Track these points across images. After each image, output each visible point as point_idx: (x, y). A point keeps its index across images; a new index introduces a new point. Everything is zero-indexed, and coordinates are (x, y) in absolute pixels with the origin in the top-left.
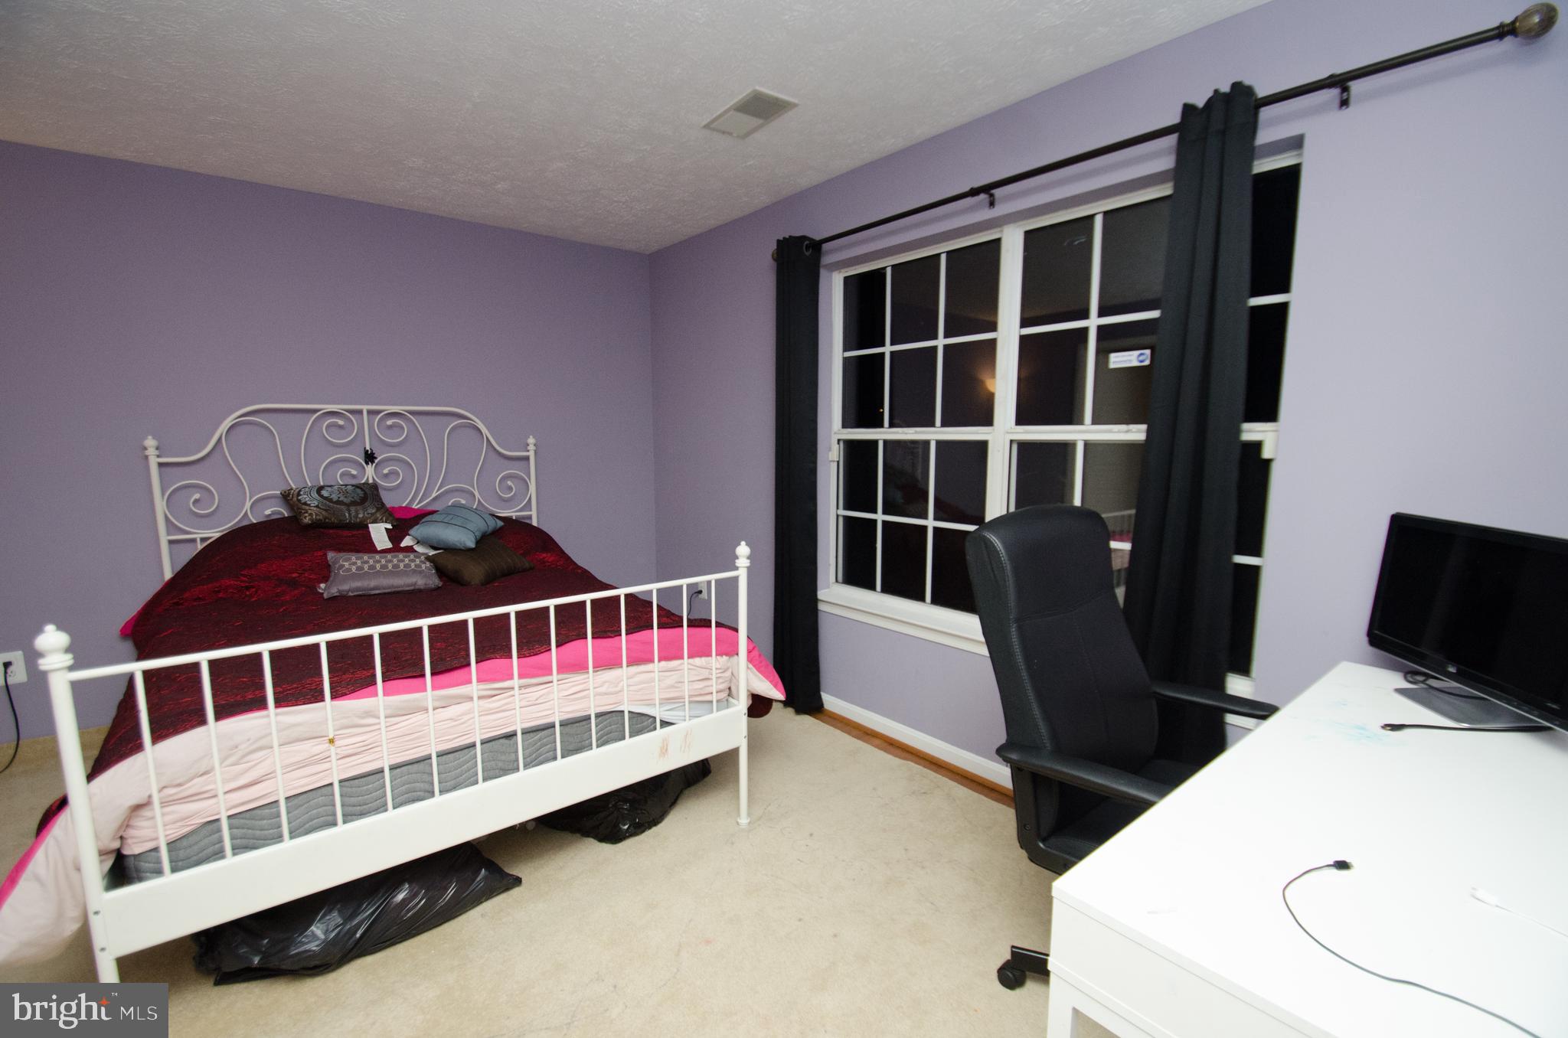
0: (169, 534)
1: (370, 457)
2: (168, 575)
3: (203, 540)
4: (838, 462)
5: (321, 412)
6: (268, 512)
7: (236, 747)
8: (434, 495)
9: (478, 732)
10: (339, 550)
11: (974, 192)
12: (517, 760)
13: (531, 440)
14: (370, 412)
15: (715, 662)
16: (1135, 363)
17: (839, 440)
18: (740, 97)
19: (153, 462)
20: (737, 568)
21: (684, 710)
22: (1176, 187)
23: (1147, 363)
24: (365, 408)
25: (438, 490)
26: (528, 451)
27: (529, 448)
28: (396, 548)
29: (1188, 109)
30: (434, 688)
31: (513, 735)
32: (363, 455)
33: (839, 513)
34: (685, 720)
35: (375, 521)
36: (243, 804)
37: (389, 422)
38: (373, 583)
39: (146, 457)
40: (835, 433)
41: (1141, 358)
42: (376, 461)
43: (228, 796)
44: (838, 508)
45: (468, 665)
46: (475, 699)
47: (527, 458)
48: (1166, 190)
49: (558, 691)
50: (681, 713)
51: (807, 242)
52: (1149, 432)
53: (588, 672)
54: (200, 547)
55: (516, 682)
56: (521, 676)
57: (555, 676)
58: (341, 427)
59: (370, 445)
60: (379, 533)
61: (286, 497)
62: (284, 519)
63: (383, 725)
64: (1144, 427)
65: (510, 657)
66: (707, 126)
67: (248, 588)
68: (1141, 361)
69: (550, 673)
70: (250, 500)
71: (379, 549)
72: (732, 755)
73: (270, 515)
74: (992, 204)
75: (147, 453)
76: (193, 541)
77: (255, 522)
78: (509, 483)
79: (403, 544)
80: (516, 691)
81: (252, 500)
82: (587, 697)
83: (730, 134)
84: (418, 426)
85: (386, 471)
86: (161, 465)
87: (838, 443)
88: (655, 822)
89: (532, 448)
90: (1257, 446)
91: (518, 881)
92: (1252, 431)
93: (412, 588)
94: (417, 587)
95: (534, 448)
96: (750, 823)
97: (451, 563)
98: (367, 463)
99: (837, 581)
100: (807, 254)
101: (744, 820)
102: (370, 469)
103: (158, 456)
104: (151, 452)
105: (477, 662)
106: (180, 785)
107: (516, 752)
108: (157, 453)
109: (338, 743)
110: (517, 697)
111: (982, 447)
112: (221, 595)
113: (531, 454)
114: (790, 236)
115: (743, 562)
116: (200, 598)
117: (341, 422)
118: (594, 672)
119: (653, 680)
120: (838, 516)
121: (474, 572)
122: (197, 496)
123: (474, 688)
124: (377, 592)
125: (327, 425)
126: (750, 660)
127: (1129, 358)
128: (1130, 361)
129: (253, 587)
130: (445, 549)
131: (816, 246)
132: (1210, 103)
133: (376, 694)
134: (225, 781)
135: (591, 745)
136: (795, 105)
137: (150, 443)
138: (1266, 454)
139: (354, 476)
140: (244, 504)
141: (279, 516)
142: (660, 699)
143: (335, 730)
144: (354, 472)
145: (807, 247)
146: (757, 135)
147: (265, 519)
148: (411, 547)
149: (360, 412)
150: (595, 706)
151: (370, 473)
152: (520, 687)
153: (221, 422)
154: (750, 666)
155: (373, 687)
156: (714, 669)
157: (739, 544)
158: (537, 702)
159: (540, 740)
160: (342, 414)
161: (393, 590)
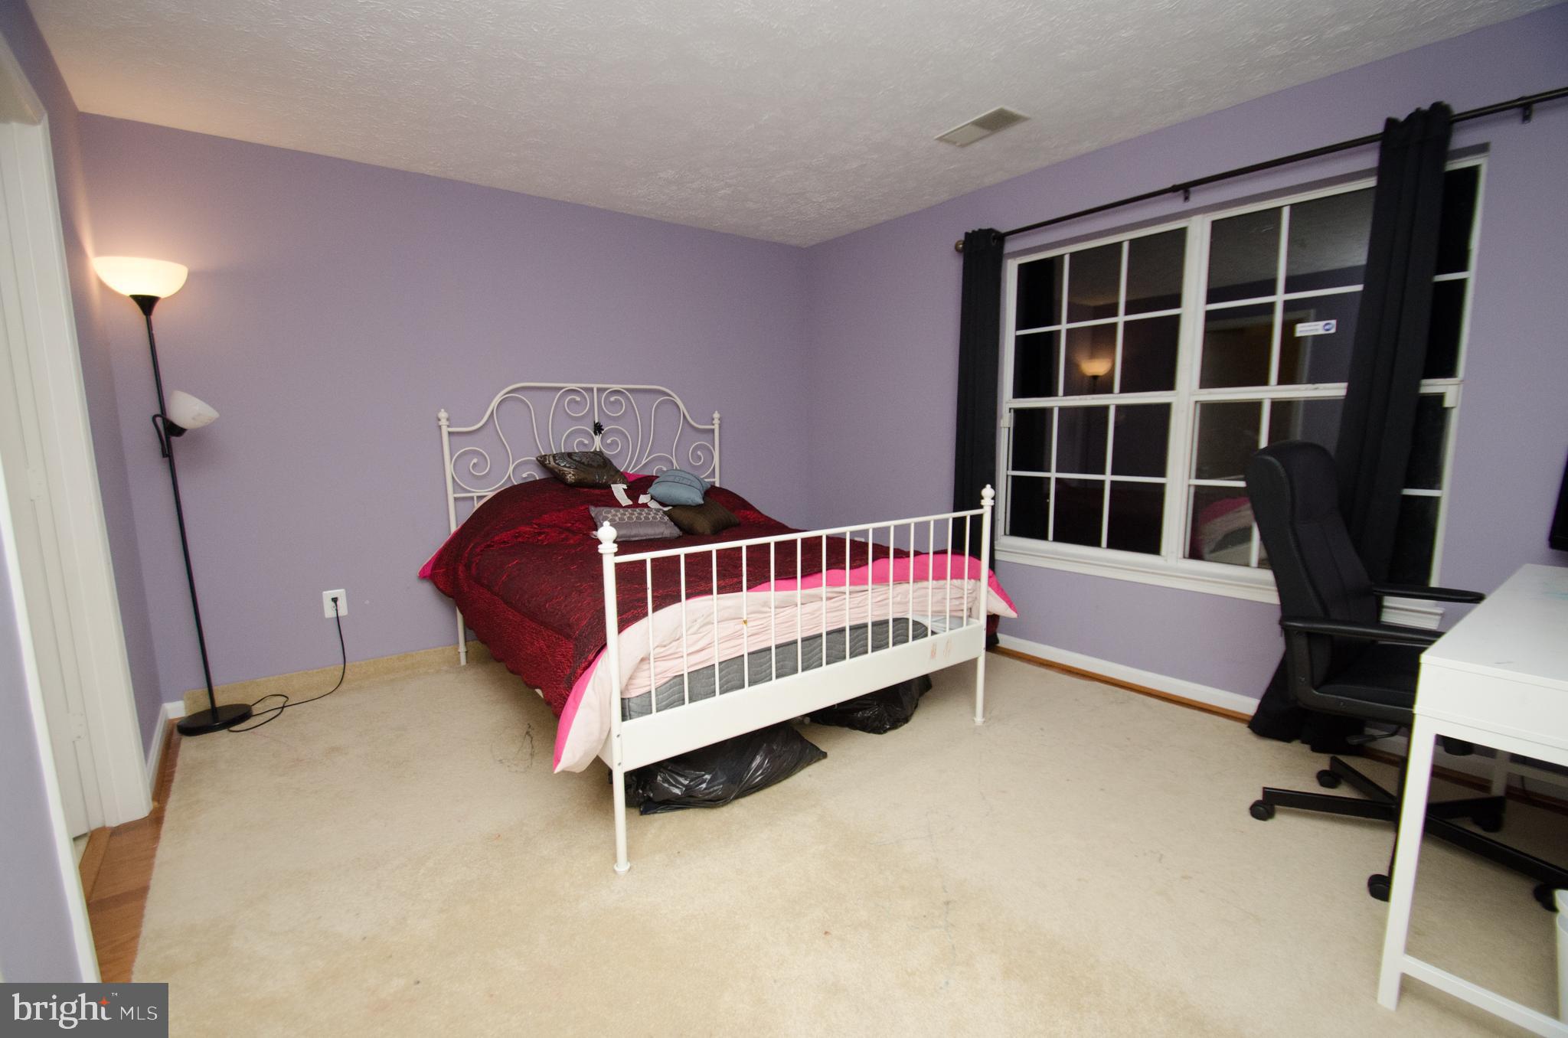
0: (454, 492)
1: (598, 428)
2: (454, 528)
3: (480, 498)
4: (1009, 428)
5: (564, 390)
6: (524, 475)
7: (696, 621)
8: (643, 462)
9: (824, 626)
10: (596, 506)
11: (1175, 189)
12: (844, 651)
13: (716, 415)
14: (600, 390)
15: (967, 584)
16: (1321, 332)
17: (1010, 409)
18: (983, 115)
19: (445, 431)
20: (981, 507)
21: (945, 623)
22: (1379, 181)
23: (1333, 331)
24: (595, 386)
25: (647, 458)
26: (713, 425)
27: (714, 422)
28: (636, 505)
29: (1391, 123)
30: (802, 588)
31: (843, 630)
32: (593, 427)
33: (1009, 474)
34: (945, 631)
35: (615, 483)
36: (695, 664)
37: (612, 399)
38: (634, 532)
39: (440, 427)
40: (1007, 403)
41: (1327, 327)
42: (603, 432)
43: (690, 657)
44: (1008, 469)
45: (821, 571)
46: (824, 599)
47: (713, 431)
48: (1371, 182)
49: (872, 598)
50: (941, 625)
51: (993, 234)
52: (1349, 389)
53: (889, 585)
54: (477, 505)
55: (847, 588)
56: (851, 584)
57: (870, 586)
58: (577, 402)
59: (599, 419)
60: (619, 490)
61: (542, 462)
62: (535, 482)
63: (773, 614)
64: (1345, 385)
65: (844, 569)
66: (941, 139)
67: (540, 534)
68: (1328, 330)
69: (866, 583)
70: (513, 463)
71: (624, 505)
72: (972, 663)
73: (525, 478)
74: (1187, 198)
75: (441, 423)
76: (472, 498)
77: (516, 484)
78: (699, 453)
79: (640, 502)
80: (847, 596)
81: (515, 463)
82: (887, 605)
83: (955, 143)
84: (633, 401)
85: (609, 441)
86: (450, 433)
87: (1010, 412)
88: (906, 720)
89: (716, 422)
90: (1440, 397)
91: (824, 755)
92: (1431, 386)
93: (661, 536)
94: (664, 536)
95: (719, 422)
96: (984, 722)
97: (685, 517)
98: (596, 434)
99: (1005, 534)
100: (993, 244)
101: (979, 719)
102: (597, 439)
103: (448, 426)
104: (444, 423)
105: (827, 570)
106: (665, 646)
107: (845, 644)
108: (447, 423)
109: (749, 624)
110: (847, 600)
111: (1165, 410)
112: (520, 540)
113: (716, 427)
114: (980, 230)
115: (987, 503)
116: (505, 542)
117: (578, 399)
118: (894, 584)
119: (926, 596)
120: (1007, 476)
121: (702, 524)
122: (475, 461)
123: (824, 590)
124: (637, 539)
125: (568, 402)
126: (990, 584)
127: (1316, 327)
128: (1317, 330)
129: (544, 533)
130: (674, 506)
131: (1000, 238)
132: (1411, 117)
133: (770, 589)
134: (688, 647)
135: (888, 643)
136: (1025, 119)
137: (443, 415)
138: (1448, 403)
139: (585, 445)
140: (508, 469)
141: (532, 479)
142: (933, 612)
143: (748, 614)
144: (586, 442)
145: (994, 239)
146: (978, 145)
147: (521, 482)
148: (646, 504)
149: (591, 390)
150: (893, 613)
151: (597, 443)
152: (851, 593)
153: (492, 400)
154: (990, 589)
155: (768, 583)
156: (966, 590)
157: (984, 487)
158: (860, 605)
159: (858, 636)
160: (580, 392)
161: (648, 537)
